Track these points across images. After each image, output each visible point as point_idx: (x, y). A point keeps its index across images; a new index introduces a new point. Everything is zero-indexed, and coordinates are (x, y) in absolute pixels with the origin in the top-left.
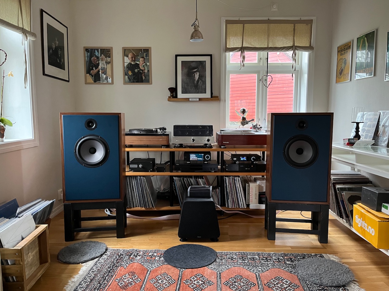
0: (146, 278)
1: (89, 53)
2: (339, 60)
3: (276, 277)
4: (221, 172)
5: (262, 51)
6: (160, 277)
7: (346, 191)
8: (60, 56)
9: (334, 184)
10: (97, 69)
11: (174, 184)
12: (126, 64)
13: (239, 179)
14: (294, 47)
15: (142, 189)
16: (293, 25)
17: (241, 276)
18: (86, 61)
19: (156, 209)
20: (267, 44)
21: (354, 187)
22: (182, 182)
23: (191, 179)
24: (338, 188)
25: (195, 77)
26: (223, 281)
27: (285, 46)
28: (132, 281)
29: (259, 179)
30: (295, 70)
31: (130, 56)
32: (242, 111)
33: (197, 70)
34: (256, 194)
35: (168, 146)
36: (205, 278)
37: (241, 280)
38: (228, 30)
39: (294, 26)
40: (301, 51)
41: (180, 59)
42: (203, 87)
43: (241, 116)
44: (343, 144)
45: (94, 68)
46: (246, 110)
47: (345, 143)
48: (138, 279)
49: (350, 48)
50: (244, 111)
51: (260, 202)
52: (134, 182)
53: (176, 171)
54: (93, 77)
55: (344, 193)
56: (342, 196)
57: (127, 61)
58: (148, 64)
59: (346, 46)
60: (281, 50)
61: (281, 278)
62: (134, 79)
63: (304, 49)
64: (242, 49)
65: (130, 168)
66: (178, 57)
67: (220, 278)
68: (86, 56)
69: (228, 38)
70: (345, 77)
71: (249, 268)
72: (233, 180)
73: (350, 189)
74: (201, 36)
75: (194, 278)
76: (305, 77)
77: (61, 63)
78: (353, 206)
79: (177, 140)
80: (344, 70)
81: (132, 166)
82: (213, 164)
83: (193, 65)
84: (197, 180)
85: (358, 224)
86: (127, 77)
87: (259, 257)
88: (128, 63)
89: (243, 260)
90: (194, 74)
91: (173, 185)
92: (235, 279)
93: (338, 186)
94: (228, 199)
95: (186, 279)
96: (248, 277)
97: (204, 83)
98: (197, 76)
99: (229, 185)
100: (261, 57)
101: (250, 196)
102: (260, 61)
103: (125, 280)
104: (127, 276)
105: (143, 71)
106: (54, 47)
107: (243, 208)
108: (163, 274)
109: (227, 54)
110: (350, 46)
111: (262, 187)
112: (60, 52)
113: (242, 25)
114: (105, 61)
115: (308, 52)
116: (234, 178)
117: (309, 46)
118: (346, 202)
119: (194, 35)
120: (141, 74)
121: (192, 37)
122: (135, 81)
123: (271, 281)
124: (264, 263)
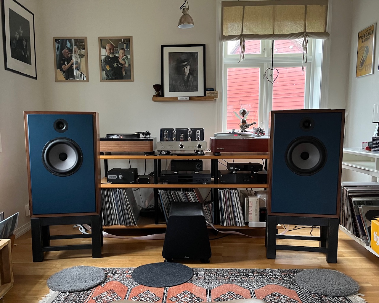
0: (127, 296)
1: (59, 45)
2: (360, 49)
3: (273, 293)
4: (215, 184)
5: (267, 38)
6: (142, 295)
7: (364, 204)
8: (25, 47)
9: (350, 197)
10: (70, 64)
11: (160, 198)
12: (103, 57)
13: (236, 192)
14: (305, 33)
15: (122, 203)
16: (304, 6)
17: (233, 293)
18: (56, 54)
19: (138, 227)
20: (272, 30)
21: (373, 200)
22: (168, 196)
23: (179, 192)
24: (354, 201)
25: (185, 72)
26: (214, 297)
27: (294, 32)
28: (112, 299)
29: (261, 192)
30: (306, 62)
31: (107, 48)
32: (242, 112)
33: (188, 63)
34: (256, 210)
35: (152, 153)
36: (193, 295)
37: (234, 297)
38: (224, 14)
39: (306, 8)
40: (313, 38)
41: (167, 50)
42: (195, 84)
43: (241, 118)
44: (362, 149)
45: (66, 63)
46: (247, 111)
47: (364, 147)
48: (118, 297)
49: (373, 33)
50: (244, 113)
51: (261, 219)
52: (112, 195)
53: (162, 183)
54: (65, 74)
55: (361, 207)
56: (359, 210)
57: (105, 53)
58: (129, 57)
59: (368, 31)
60: (289, 37)
61: (278, 294)
62: (112, 75)
63: (318, 36)
64: (242, 37)
65: (108, 179)
66: (165, 48)
67: (210, 295)
68: (56, 48)
69: (224, 23)
70: (367, 68)
71: (242, 285)
72: (229, 193)
73: (368, 203)
74: (191, 22)
75: (181, 296)
76: (319, 70)
77: (27, 56)
78: (371, 221)
79: (162, 146)
80: (365, 61)
81: (110, 177)
82: (205, 174)
83: (183, 57)
84: (186, 194)
85: (376, 242)
86: (104, 73)
87: (253, 274)
88: (105, 56)
89: (235, 276)
90: (184, 68)
91: (158, 199)
92: (226, 296)
93: (354, 199)
94: (223, 215)
95: (172, 297)
96: (242, 293)
97: (196, 79)
98: (187, 70)
99: (224, 199)
100: (265, 47)
101: (249, 213)
102: (264, 52)
103: (104, 298)
104: (105, 294)
105: (124, 66)
106: (18, 36)
107: (241, 226)
108: (146, 292)
109: (224, 43)
110: (373, 31)
111: (264, 201)
112: (25, 43)
113: (242, 7)
114: (78, 54)
115: (322, 40)
116: (230, 191)
117: (324, 32)
118: (363, 217)
119: (183, 20)
120: (121, 68)
121: (181, 23)
122: (114, 78)
123: (266, 297)
124: (259, 280)
